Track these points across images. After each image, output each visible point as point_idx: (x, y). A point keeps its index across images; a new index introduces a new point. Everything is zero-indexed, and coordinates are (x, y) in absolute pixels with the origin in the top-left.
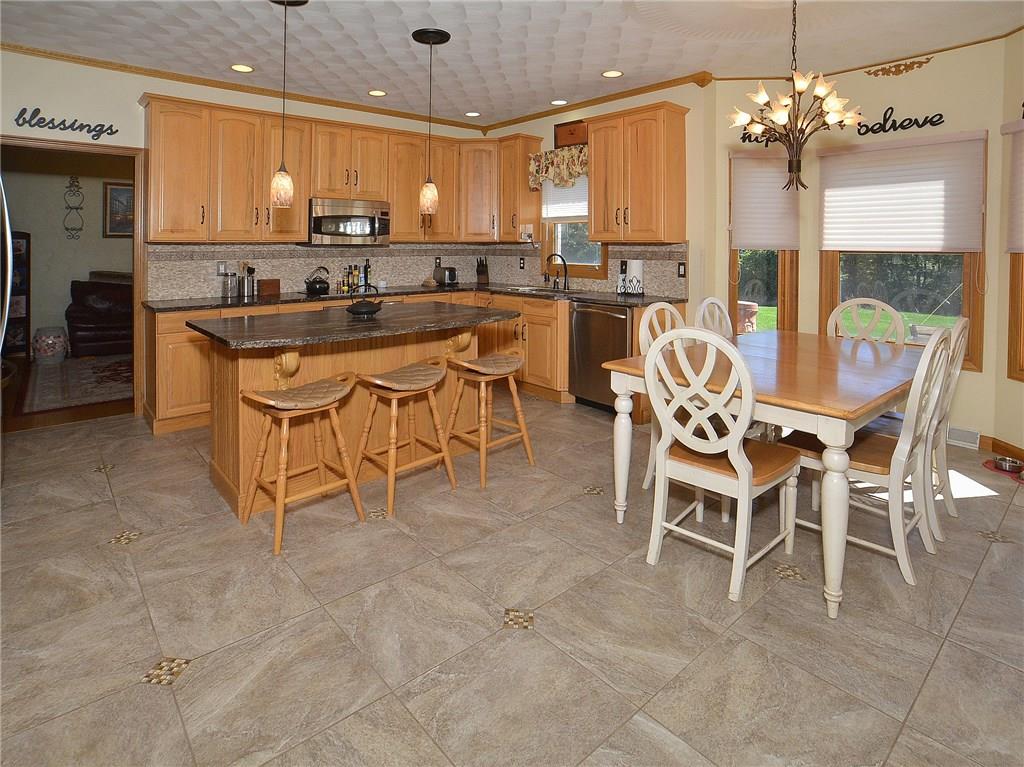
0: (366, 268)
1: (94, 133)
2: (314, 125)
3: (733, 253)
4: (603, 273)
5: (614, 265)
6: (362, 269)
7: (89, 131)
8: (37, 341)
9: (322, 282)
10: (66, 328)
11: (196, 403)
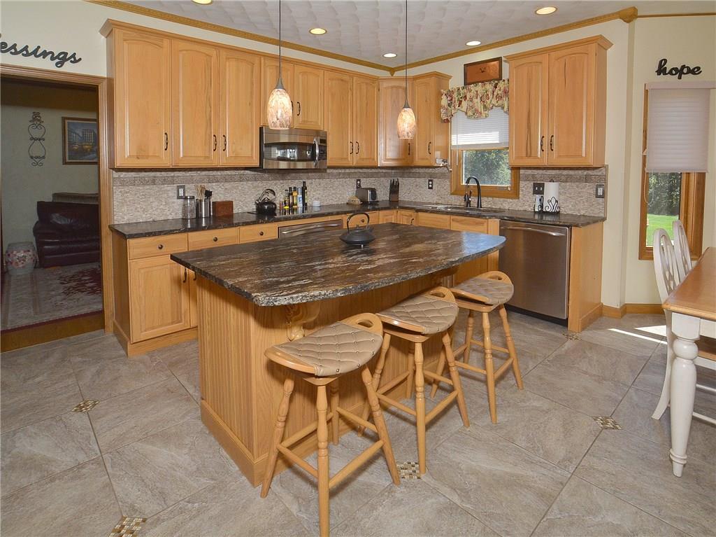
0: (304, 189)
1: (57, 60)
2: (262, 59)
3: (645, 176)
4: (515, 192)
5: (526, 187)
6: (300, 191)
7: (52, 59)
8: (9, 255)
9: (270, 203)
10: (34, 243)
11: (169, 324)
